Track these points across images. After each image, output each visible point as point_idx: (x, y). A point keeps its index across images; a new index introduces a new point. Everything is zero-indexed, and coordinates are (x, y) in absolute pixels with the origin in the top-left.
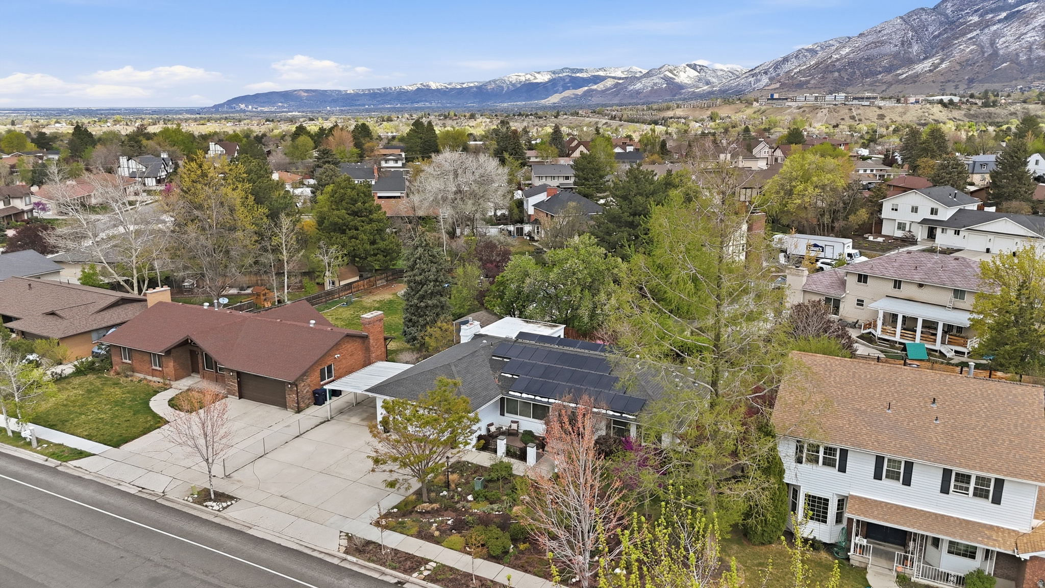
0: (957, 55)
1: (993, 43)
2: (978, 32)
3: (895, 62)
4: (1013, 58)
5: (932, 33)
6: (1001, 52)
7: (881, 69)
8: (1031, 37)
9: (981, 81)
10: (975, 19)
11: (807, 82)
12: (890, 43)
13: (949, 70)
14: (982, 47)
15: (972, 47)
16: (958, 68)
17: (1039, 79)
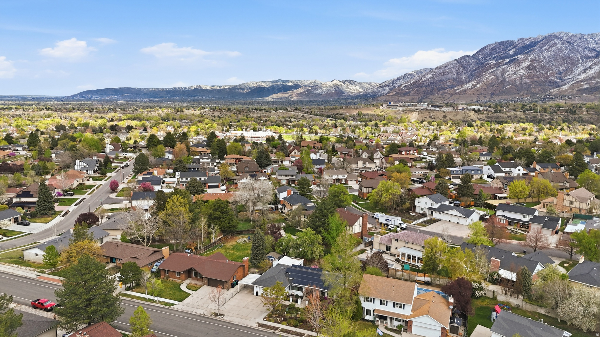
0: (485, 80)
1: (502, 75)
2: (495, 69)
3: (454, 83)
4: (513, 83)
5: (472, 69)
6: (507, 80)
7: (447, 86)
8: (521, 72)
9: (498, 95)
10: (494, 62)
11: (410, 92)
12: (451, 73)
13: (481, 88)
14: (497, 77)
15: (492, 77)
16: (486, 87)
17: (526, 94)
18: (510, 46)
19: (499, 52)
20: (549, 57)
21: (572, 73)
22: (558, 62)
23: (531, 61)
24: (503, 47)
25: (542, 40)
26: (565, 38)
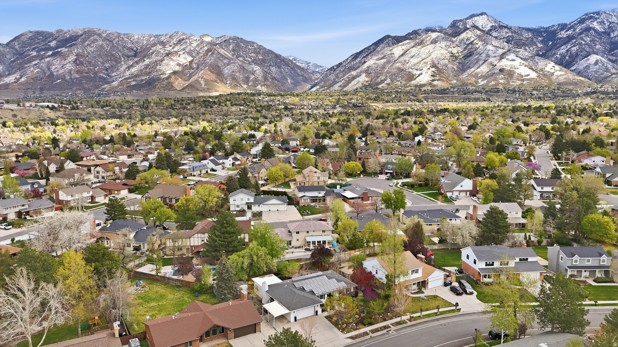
0: (29, 73)
1: (49, 69)
2: (38, 61)
4: (63, 78)
5: (10, 59)
6: (55, 74)
8: (69, 67)
9: (47, 90)
10: (34, 53)
13: (26, 83)
14: (43, 70)
15: (37, 70)
16: (32, 81)
17: (79, 89)
18: (49, 37)
19: (38, 43)
20: (93, 52)
21: (118, 70)
22: (103, 58)
23: (76, 55)
24: (41, 38)
25: (82, 35)
26: (104, 35)
